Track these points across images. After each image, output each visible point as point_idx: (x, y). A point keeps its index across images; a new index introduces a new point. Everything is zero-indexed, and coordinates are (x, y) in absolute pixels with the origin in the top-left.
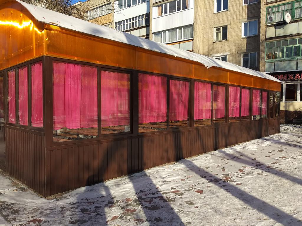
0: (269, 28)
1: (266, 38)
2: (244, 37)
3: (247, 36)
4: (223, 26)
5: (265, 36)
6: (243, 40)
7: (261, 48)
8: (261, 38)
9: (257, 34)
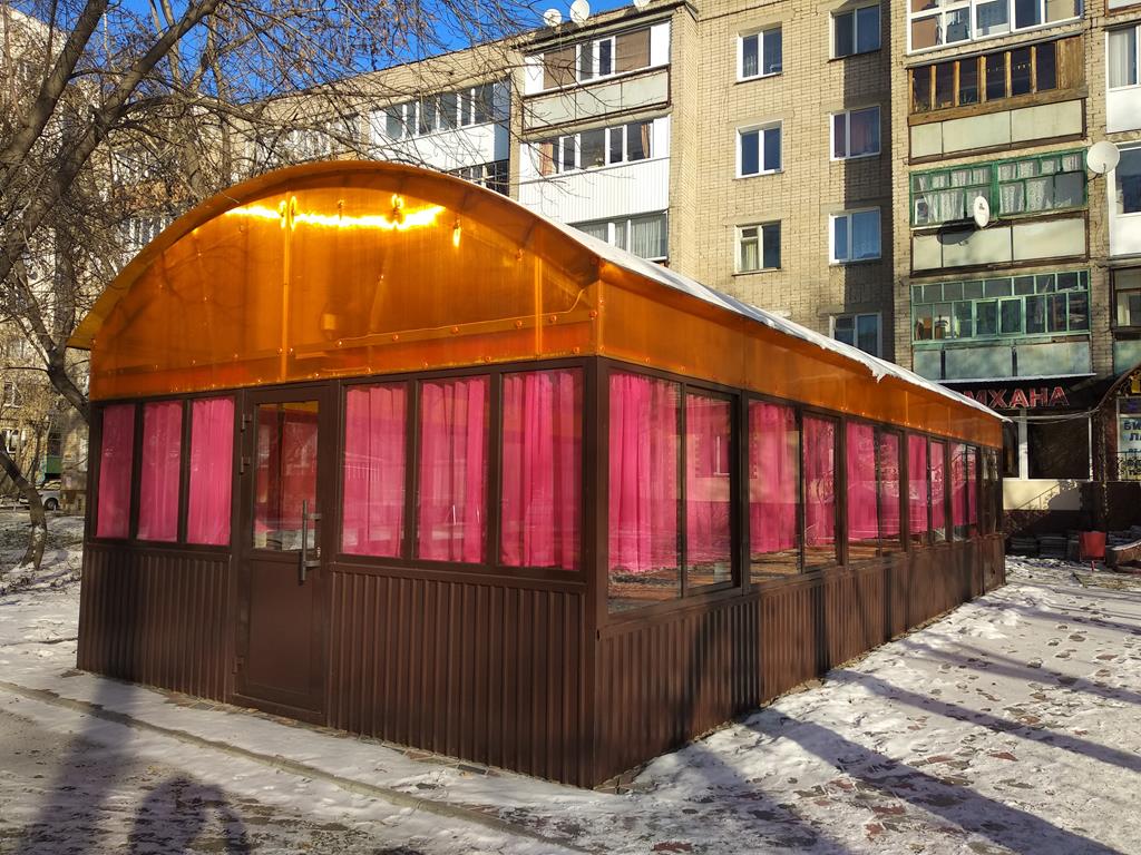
0: (920, 238)
1: (911, 270)
2: (838, 261)
3: (846, 261)
4: (766, 223)
5: (909, 264)
6: (835, 273)
7: (897, 302)
8: (897, 270)
9: (878, 255)
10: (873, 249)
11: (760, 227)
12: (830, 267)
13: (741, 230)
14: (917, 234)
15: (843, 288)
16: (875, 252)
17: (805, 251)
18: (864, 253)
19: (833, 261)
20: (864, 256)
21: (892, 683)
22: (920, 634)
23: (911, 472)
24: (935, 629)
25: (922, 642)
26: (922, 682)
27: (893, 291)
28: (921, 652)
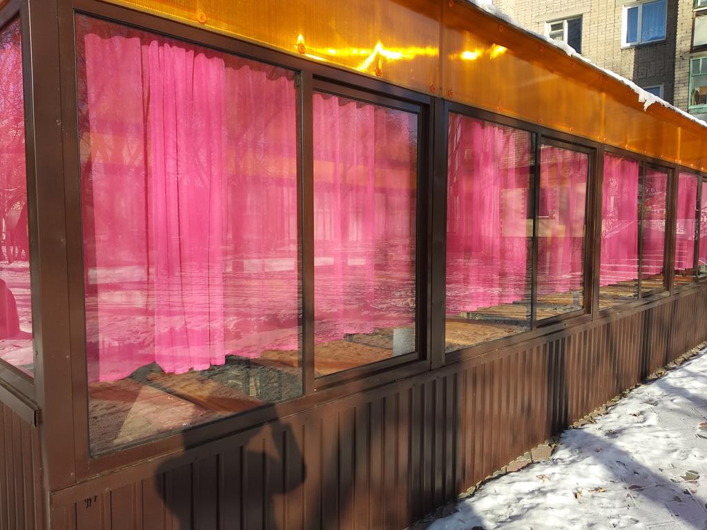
0: (702, 18)
1: (691, 46)
2: (629, 45)
3: (636, 43)
4: (571, 17)
5: (690, 41)
6: (626, 54)
7: (678, 74)
8: (678, 47)
9: (663, 37)
10: (660, 33)
11: (566, 21)
12: (622, 50)
13: (550, 25)
14: (699, 14)
15: (632, 66)
16: (661, 35)
17: (601, 38)
18: (652, 36)
19: (625, 44)
20: (652, 39)
21: (637, 458)
22: (678, 373)
23: (680, 212)
24: (694, 366)
25: (679, 385)
26: (675, 455)
27: (674, 65)
28: (678, 400)
